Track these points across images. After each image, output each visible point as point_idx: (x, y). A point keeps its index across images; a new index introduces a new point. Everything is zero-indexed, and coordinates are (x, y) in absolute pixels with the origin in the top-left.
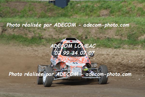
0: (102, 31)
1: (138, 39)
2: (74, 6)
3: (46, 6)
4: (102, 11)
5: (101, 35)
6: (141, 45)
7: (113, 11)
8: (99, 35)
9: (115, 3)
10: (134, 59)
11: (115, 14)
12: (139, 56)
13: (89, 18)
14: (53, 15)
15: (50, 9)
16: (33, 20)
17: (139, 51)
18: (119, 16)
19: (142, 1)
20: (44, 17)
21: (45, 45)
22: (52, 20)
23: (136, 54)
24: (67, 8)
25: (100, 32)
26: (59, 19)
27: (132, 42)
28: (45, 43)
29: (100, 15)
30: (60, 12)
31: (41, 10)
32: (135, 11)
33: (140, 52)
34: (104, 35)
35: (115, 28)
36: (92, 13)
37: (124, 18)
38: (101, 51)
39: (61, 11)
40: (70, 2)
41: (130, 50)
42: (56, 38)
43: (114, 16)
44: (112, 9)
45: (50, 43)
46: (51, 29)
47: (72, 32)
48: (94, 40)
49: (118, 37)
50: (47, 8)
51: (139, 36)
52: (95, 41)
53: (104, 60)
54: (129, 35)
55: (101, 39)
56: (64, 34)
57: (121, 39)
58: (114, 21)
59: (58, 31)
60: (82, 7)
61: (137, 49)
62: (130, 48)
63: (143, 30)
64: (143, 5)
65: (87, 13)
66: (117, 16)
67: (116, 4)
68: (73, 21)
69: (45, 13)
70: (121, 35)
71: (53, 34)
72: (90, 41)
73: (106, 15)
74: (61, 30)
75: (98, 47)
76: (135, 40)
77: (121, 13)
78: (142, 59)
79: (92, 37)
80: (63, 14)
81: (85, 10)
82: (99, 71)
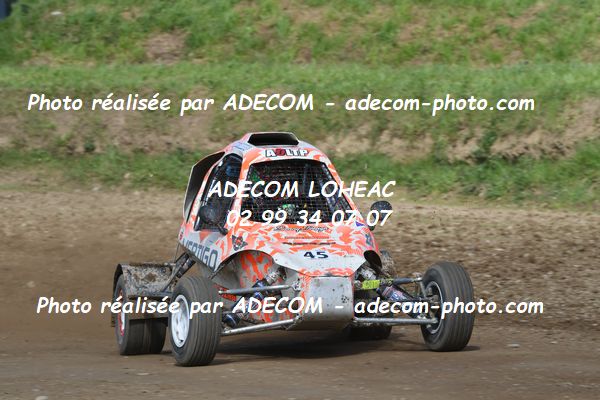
2: (38, 18)
4: (155, 37)
5: (152, 137)
7: (200, 40)
8: (143, 136)
9: (207, 7)
11: (209, 50)
13: (102, 69)
18: (223, 58)
24: (8, 26)
25: (145, 124)
29: (144, 55)
32: (291, 37)
34: (165, 138)
36: (112, 45)
37: (244, 69)
38: (151, 203)
43: (206, 59)
44: (197, 31)
47: (28, 125)
48: (124, 157)
49: (220, 145)
52: (128, 163)
53: (163, 239)
55: (152, 153)
58: (205, 80)
60: (71, 20)
63: (323, 119)
64: (321, 13)
65: (95, 47)
66: (216, 61)
67: (211, 10)
68: (34, 78)
72: (107, 163)
73: (170, 54)
75: (141, 186)
77: (231, 46)
79: (115, 147)
81: (82, 36)
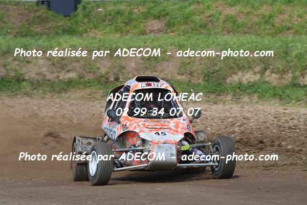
0: (150, 65)
1: (225, 82)
2: (91, 12)
3: (30, 13)
4: (150, 21)
5: (147, 73)
6: (232, 93)
7: (173, 23)
9: (177, 6)
10: (218, 124)
11: (178, 29)
12: (229, 118)
13: (123, 38)
14: (46, 31)
15: (41, 19)
16: (3, 40)
17: (228, 107)
18: (185, 32)
19: (235, 2)
20: (26, 35)
21: (30, 95)
22: (44, 42)
23: (221, 113)
24: (75, 16)
25: (146, 67)
26: (59, 39)
27: (214, 88)
28: (28, 90)
29: (145, 31)
30: (61, 24)
31: (21, 21)
32: (220, 23)
33: (231, 108)
35: (176, 59)
36: (128, 26)
37: (195, 38)
39: (63, 22)
40: (82, 4)
41: (208, 106)
42: (52, 80)
43: (176, 33)
44: (172, 19)
45: (39, 90)
46: (42, 61)
47: (85, 67)
49: (183, 77)
50: (33, 16)
51: (228, 75)
54: (208, 74)
56: (69, 71)
57: (190, 81)
58: (176, 44)
59: (56, 65)
60: (108, 13)
61: (224, 102)
62: (208, 101)
63: (236, 63)
64: (235, 9)
65: (119, 26)
66: (181, 34)
67: (179, 8)
68: (89, 43)
69: (27, 25)
70: (191, 74)
71: (46, 72)
73: (158, 30)
74: (64, 62)
76: (219, 84)
77: (189, 26)
78: (236, 123)
79: (130, 78)
80: (67, 28)
81: (113, 21)
82: (215, 149)
